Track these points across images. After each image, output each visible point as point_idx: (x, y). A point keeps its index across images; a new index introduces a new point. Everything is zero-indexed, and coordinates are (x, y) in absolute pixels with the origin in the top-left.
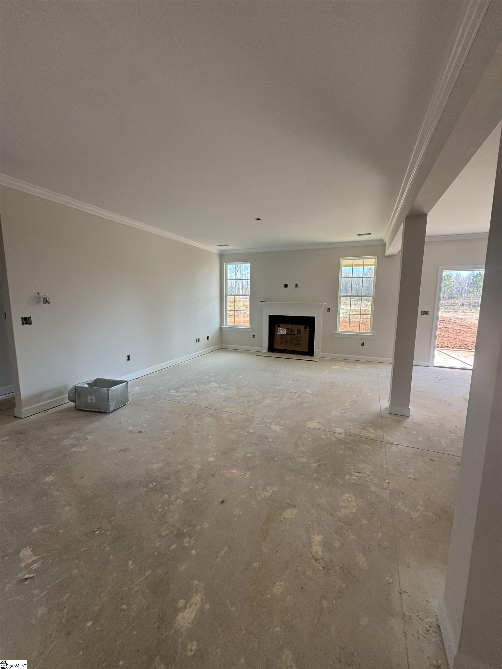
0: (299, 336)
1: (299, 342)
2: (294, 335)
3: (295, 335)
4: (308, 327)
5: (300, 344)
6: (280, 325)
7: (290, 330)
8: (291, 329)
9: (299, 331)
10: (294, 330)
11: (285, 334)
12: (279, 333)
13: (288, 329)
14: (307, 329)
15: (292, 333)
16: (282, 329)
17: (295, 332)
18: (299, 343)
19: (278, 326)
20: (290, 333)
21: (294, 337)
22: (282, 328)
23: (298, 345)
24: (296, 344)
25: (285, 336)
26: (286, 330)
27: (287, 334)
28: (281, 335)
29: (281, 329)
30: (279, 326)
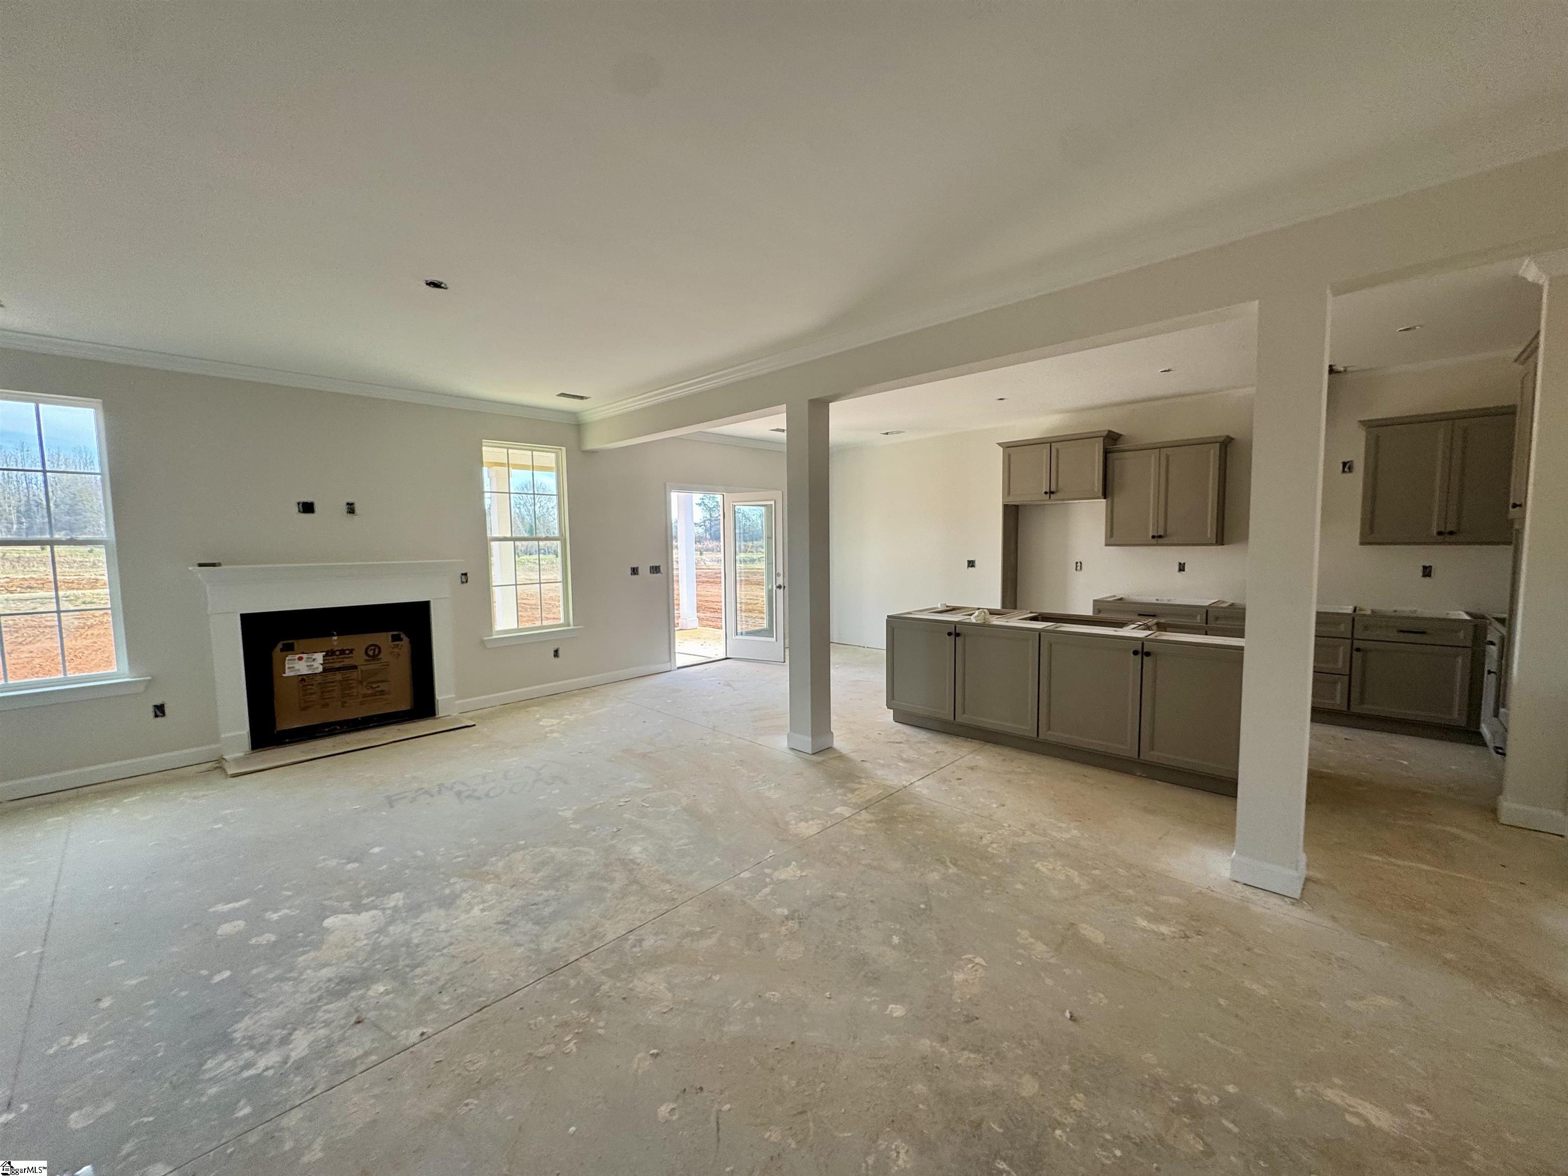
0: (373, 666)
1: (374, 686)
2: (355, 667)
3: (359, 668)
4: (403, 636)
5: (382, 692)
6: (293, 644)
7: (338, 653)
8: (342, 652)
9: (371, 653)
10: (351, 651)
11: (320, 669)
12: (292, 674)
13: (329, 654)
14: (401, 640)
15: (347, 662)
16: (305, 656)
17: (359, 658)
18: (377, 689)
19: (282, 650)
20: (337, 665)
21: (354, 674)
22: (303, 653)
23: (375, 696)
24: (365, 696)
25: (319, 678)
26: (319, 657)
27: (325, 670)
28: (303, 678)
29: (300, 659)
30: (289, 648)
